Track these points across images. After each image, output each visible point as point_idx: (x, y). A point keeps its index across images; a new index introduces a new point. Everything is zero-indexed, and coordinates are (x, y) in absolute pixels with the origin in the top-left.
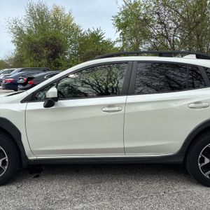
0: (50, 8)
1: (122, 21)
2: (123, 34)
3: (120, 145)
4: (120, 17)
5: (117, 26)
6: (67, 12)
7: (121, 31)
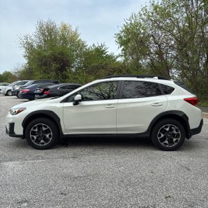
0: (59, 26)
1: (124, 39)
2: (125, 50)
3: (114, 126)
4: (122, 35)
5: (119, 43)
6: (73, 29)
7: (123, 47)
